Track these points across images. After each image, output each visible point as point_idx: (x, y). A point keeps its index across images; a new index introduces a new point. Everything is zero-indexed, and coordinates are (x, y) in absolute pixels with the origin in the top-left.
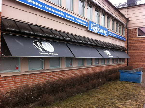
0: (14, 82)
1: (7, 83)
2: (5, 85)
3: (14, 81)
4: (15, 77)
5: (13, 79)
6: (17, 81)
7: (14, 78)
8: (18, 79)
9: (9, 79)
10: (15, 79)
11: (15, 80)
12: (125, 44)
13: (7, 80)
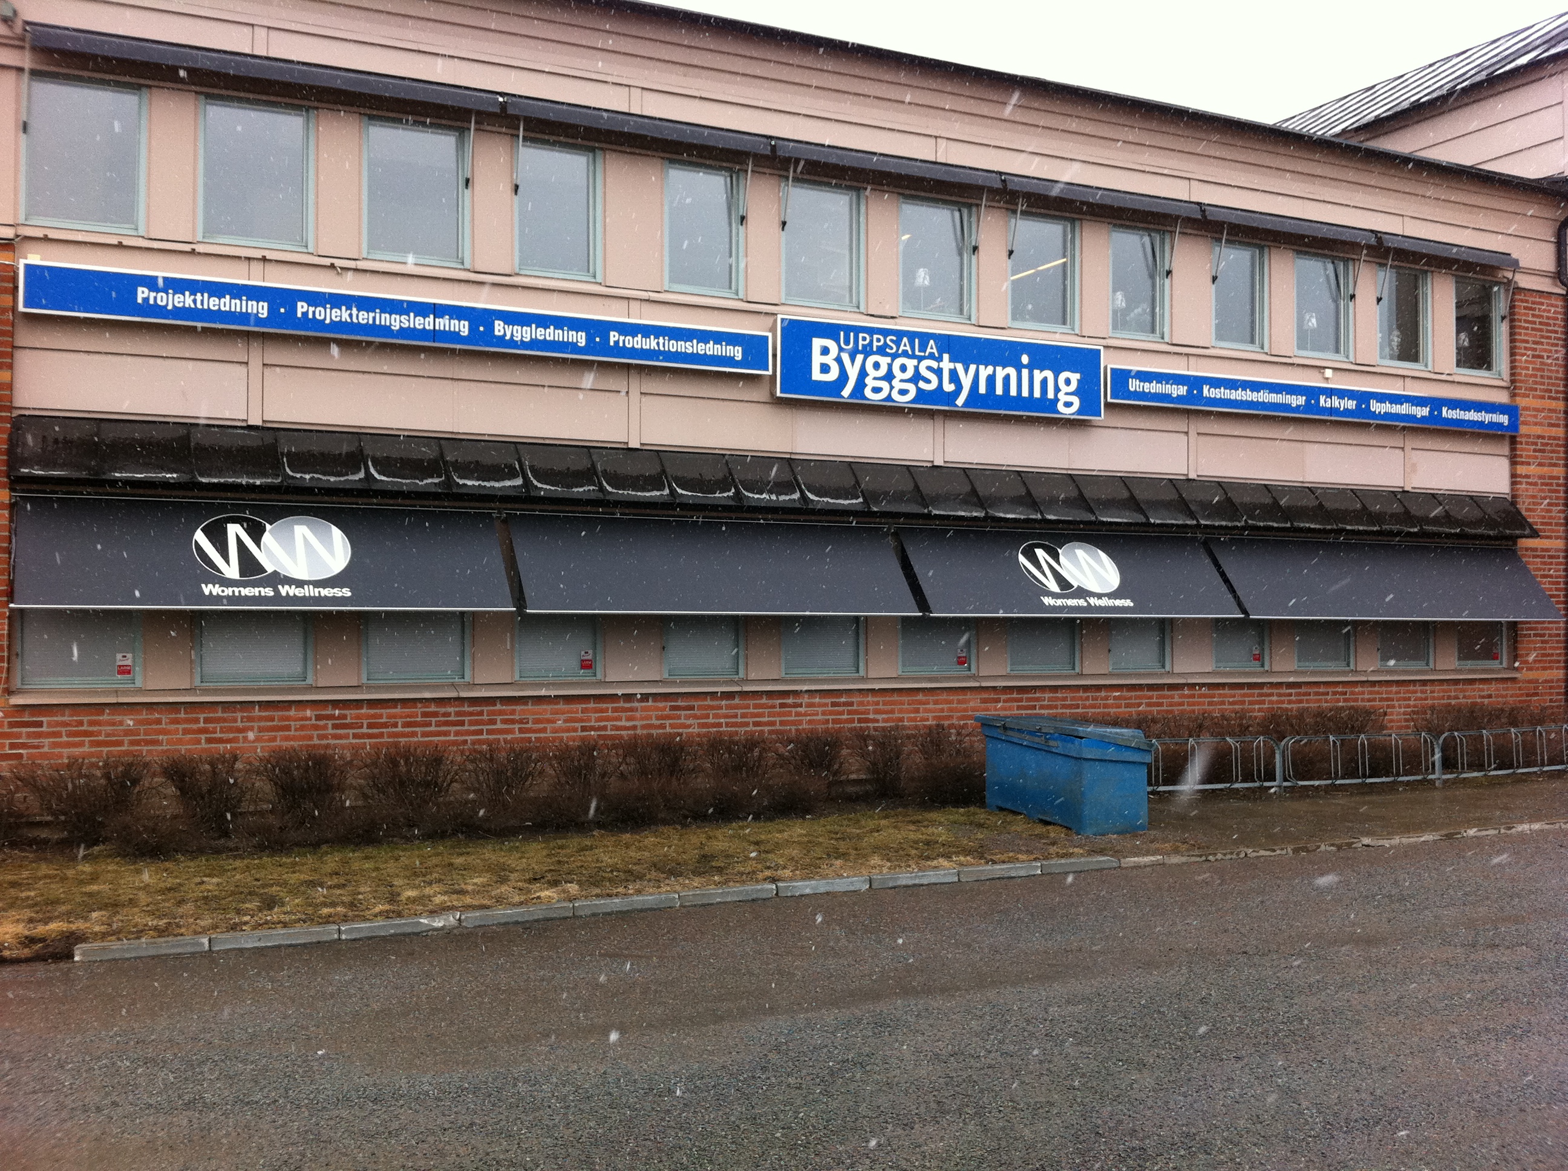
0: (87, 739)
1: (47, 741)
2: (38, 747)
3: (86, 734)
4: (92, 715)
5: (81, 723)
6: (108, 735)
7: (85, 719)
8: (114, 724)
9: (60, 719)
10: (91, 723)
11: (95, 729)
12: (1514, 461)
13: (49, 725)
